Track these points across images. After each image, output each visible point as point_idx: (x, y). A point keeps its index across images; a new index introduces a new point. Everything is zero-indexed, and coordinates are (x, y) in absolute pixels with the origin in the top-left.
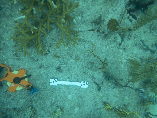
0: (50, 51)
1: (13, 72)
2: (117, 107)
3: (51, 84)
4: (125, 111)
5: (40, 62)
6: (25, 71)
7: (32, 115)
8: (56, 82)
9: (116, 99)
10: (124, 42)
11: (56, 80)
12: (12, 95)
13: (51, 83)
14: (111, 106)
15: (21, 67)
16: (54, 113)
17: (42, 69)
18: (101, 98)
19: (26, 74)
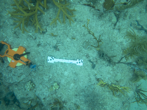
0: (48, 30)
1: (13, 49)
2: (110, 83)
3: (48, 62)
4: (117, 86)
5: (38, 40)
6: (24, 49)
7: (32, 89)
8: (53, 59)
9: (109, 76)
10: (119, 22)
11: (53, 57)
12: (13, 70)
13: (48, 60)
14: (104, 82)
15: (21, 45)
16: (51, 87)
17: (40, 47)
18: (95, 75)
19: (25, 51)
